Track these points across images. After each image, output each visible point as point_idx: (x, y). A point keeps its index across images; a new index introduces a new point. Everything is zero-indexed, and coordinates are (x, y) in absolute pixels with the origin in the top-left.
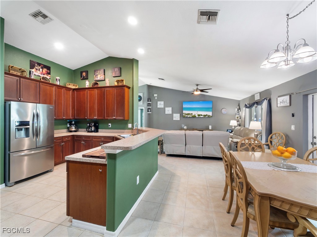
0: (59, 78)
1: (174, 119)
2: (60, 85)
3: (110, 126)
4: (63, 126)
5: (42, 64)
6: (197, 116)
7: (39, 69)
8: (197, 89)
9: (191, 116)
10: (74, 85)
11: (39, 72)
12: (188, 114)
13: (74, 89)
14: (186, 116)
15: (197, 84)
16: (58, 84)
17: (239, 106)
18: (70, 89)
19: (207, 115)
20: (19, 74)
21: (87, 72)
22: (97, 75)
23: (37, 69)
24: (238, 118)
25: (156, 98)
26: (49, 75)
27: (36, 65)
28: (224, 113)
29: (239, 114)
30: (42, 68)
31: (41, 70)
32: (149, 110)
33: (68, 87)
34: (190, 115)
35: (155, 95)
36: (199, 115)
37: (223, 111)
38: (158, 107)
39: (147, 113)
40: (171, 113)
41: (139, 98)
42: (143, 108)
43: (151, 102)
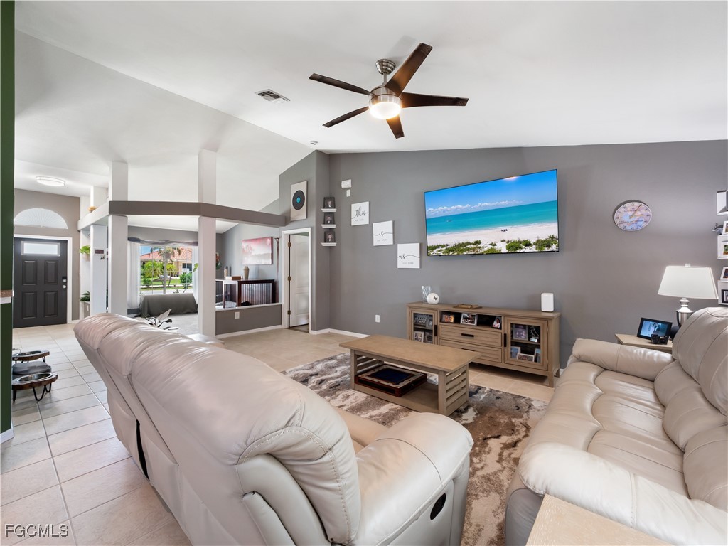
1: (400, 265)
6: (505, 251)
12: (461, 247)
32: (329, 237)
35: (346, 184)
36: (513, 245)
38: (354, 223)
39: (318, 246)
40: (390, 242)
41: (298, 200)
42: (308, 230)
43: (334, 210)
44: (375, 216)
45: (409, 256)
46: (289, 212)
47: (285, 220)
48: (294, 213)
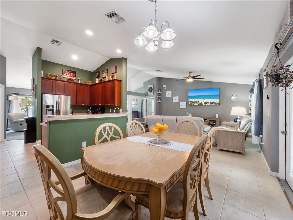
0: (80, 78)
1: (181, 107)
2: (81, 83)
3: (110, 111)
4: (85, 111)
5: (70, 71)
6: (204, 104)
7: (68, 74)
8: (190, 76)
9: (198, 104)
10: (91, 82)
11: (68, 76)
12: (195, 102)
13: (91, 85)
14: (193, 104)
15: (189, 72)
16: (79, 82)
18: (88, 85)
19: (213, 102)
20: (54, 78)
21: (99, 72)
22: (104, 74)
23: (67, 74)
25: (165, 88)
26: (75, 77)
27: (66, 71)
30: (70, 73)
31: (69, 74)
32: (159, 100)
33: (88, 84)
34: (196, 103)
35: (165, 86)
36: (205, 103)
37: (233, 98)
38: (167, 96)
39: (157, 102)
40: (178, 102)
41: (150, 90)
42: (154, 98)
43: (160, 93)
44: (173, 95)
45: (183, 105)
46: (147, 93)
47: (146, 95)
48: (149, 93)
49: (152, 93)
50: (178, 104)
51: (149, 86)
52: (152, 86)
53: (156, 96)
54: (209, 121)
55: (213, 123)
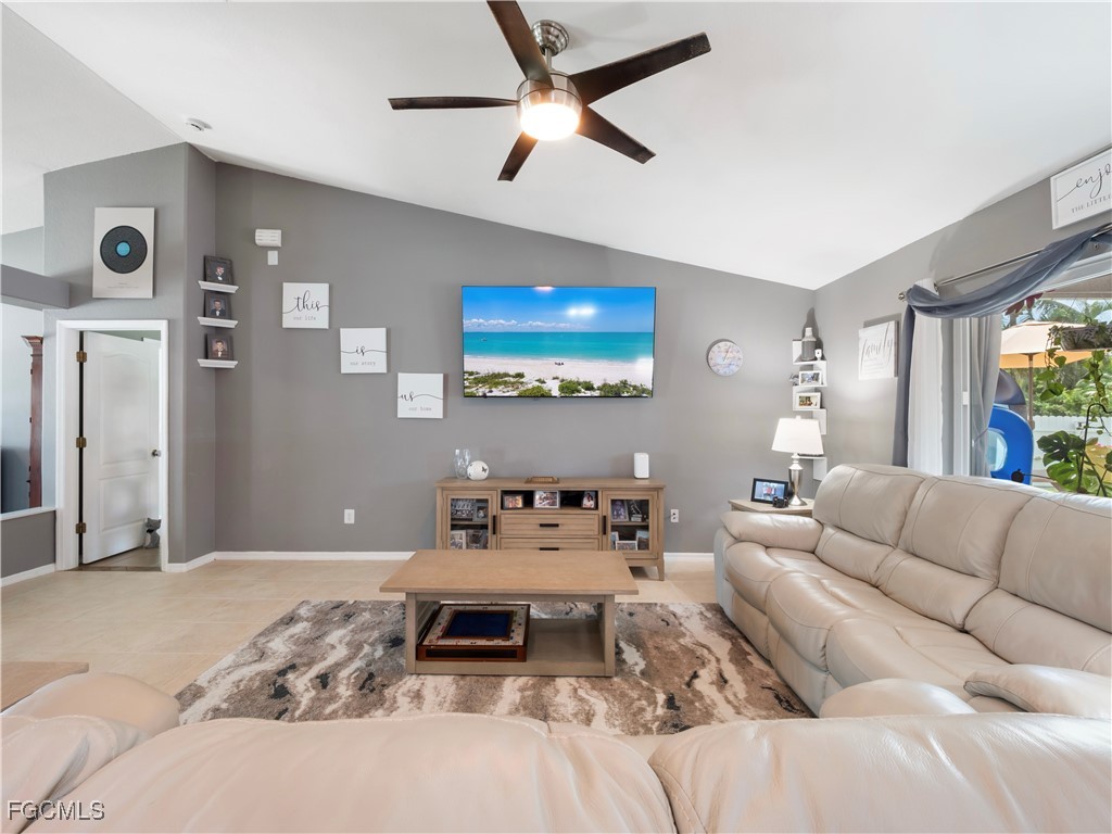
1: (404, 410)
6: (556, 393)
9: (515, 393)
12: (494, 379)
14: (481, 390)
17: (811, 321)
19: (624, 383)
24: (806, 401)
25: (273, 258)
28: (721, 372)
29: (815, 377)
32: (219, 347)
34: (505, 383)
35: (267, 237)
36: (568, 386)
37: (719, 357)
38: (288, 322)
39: (193, 363)
40: (381, 367)
41: (123, 249)
42: (161, 326)
43: (230, 289)
44: (344, 312)
45: (421, 395)
46: (89, 273)
49: (139, 283)
50: (382, 388)
51: (108, 219)
52: (142, 221)
53: (179, 313)
54: (605, 507)
55: (630, 514)
